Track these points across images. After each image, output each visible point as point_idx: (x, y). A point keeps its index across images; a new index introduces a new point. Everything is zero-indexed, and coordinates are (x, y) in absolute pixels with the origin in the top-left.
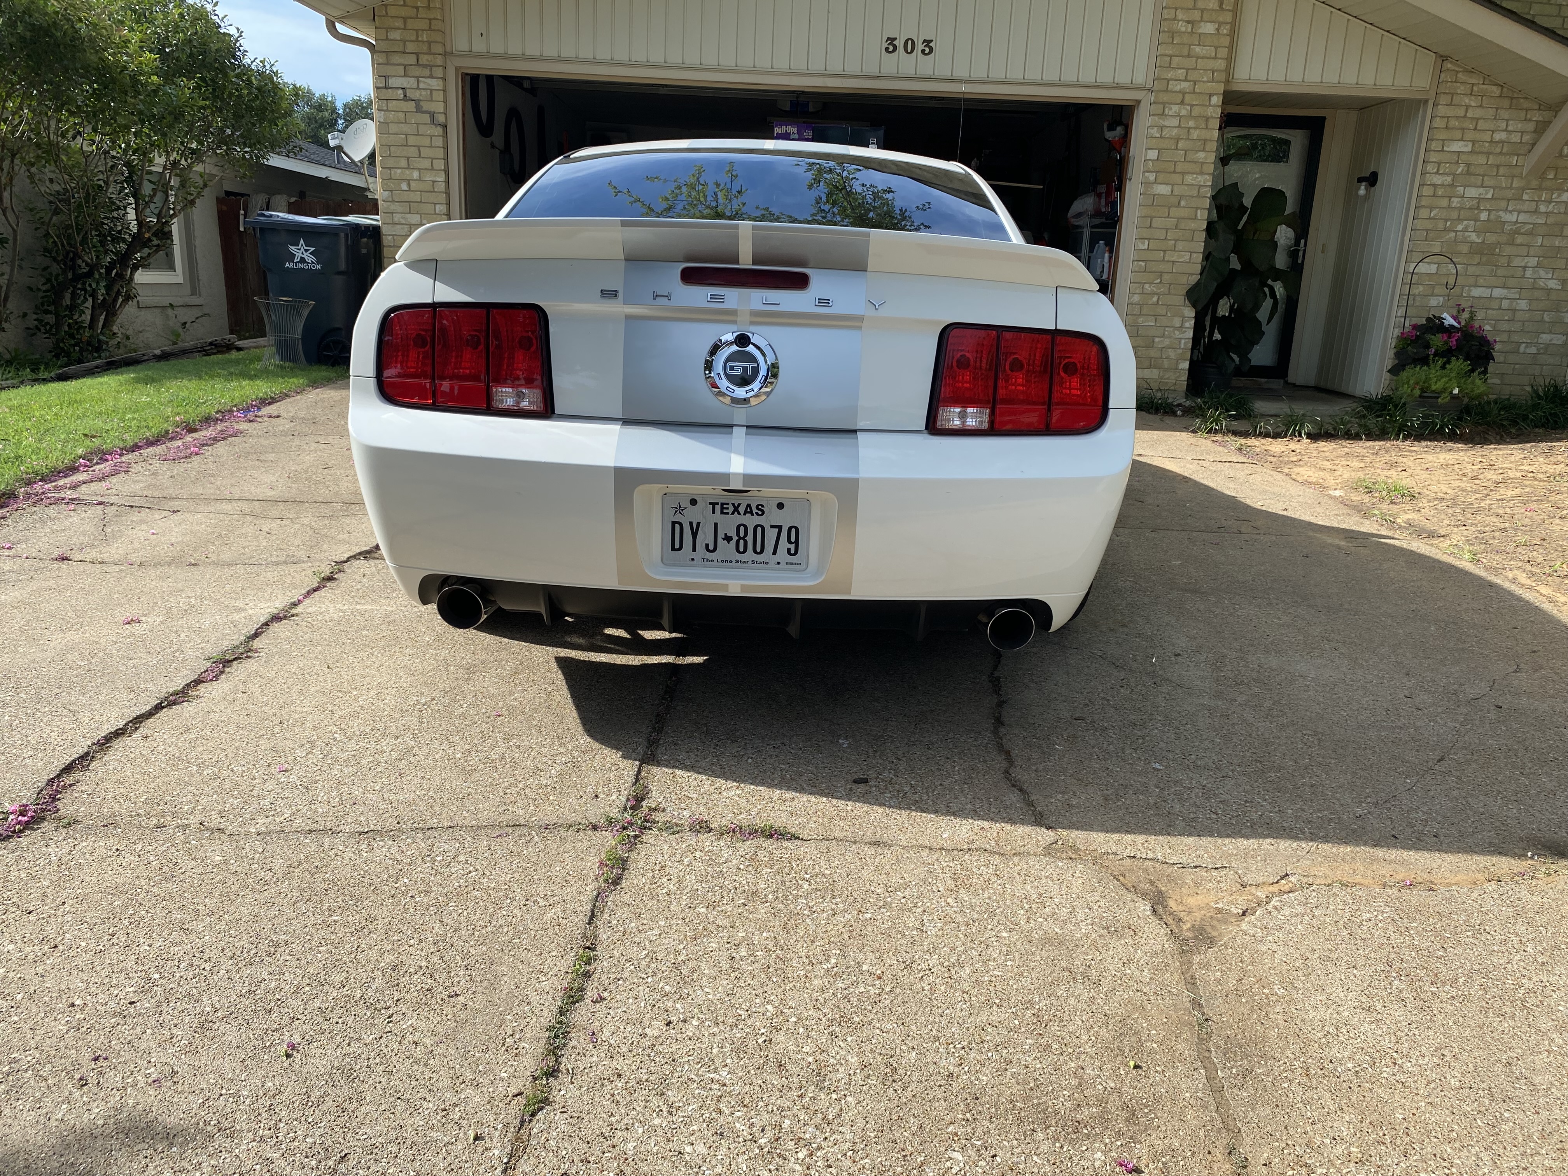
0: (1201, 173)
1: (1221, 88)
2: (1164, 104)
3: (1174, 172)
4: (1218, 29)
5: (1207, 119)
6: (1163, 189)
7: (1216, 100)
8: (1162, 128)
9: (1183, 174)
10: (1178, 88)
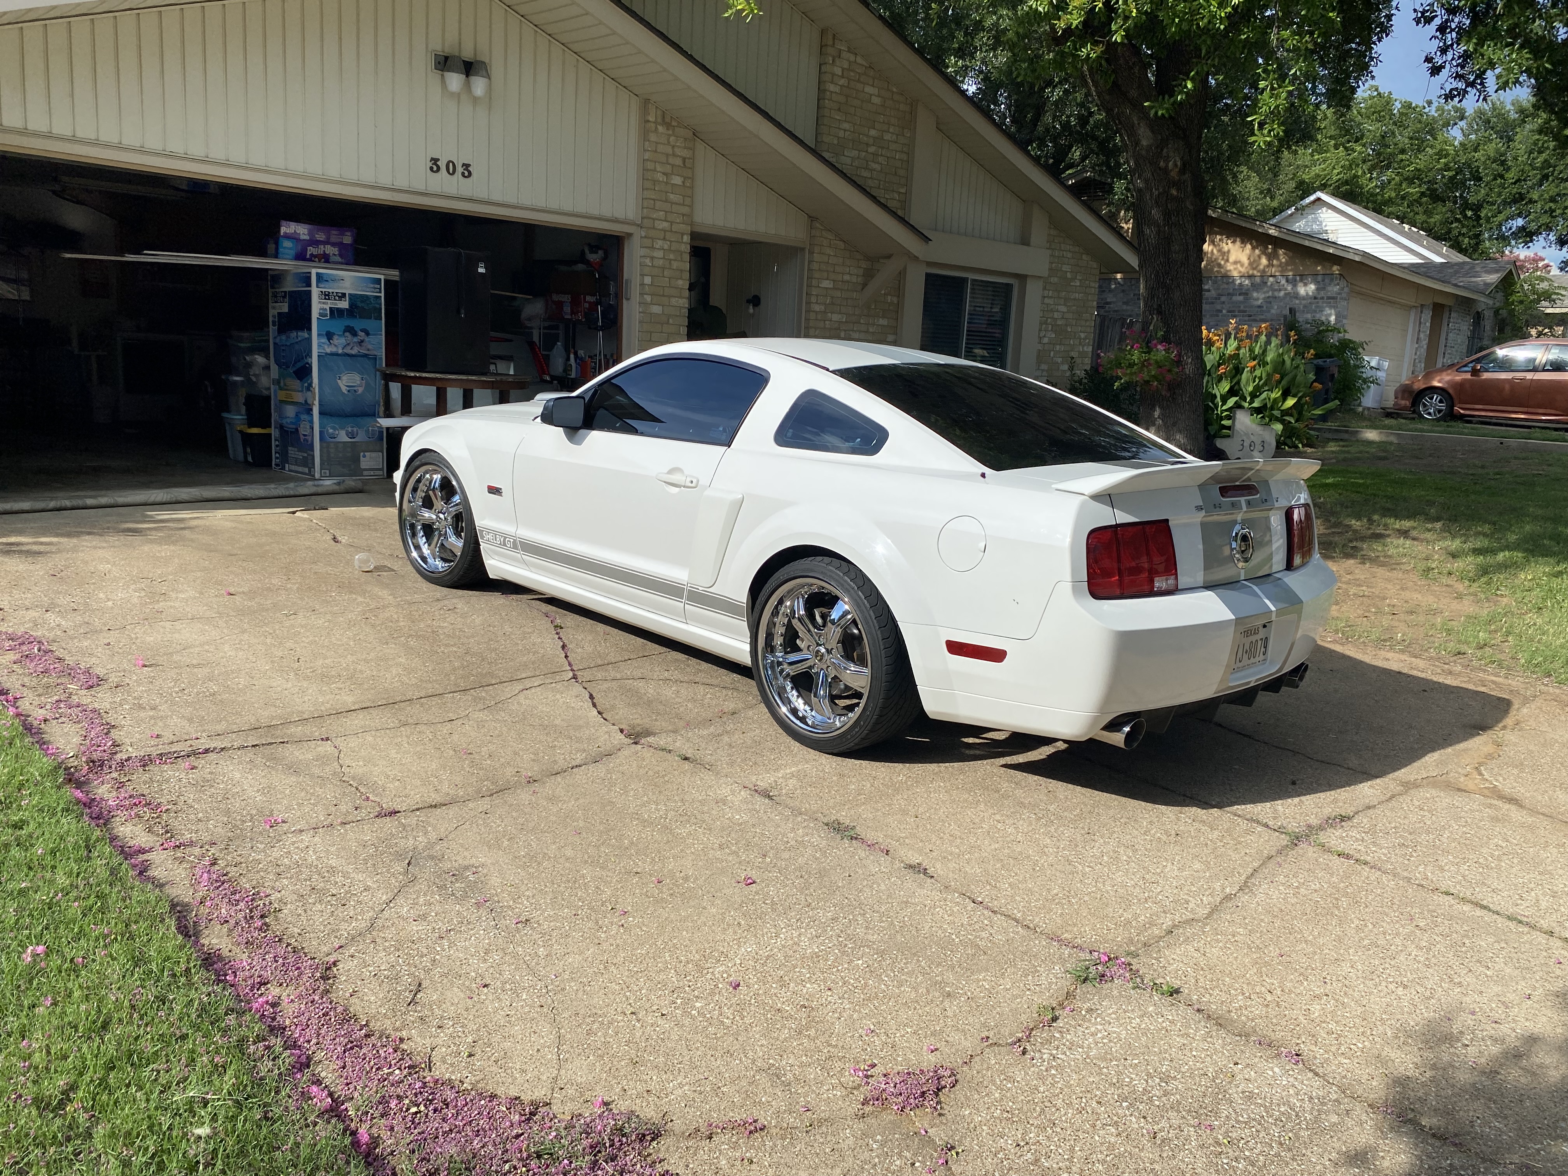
0: (681, 297)
1: (688, 229)
2: (652, 238)
3: (663, 296)
4: (683, 182)
5: (681, 253)
6: (657, 309)
7: (687, 239)
8: (652, 258)
9: (670, 296)
10: (660, 227)
